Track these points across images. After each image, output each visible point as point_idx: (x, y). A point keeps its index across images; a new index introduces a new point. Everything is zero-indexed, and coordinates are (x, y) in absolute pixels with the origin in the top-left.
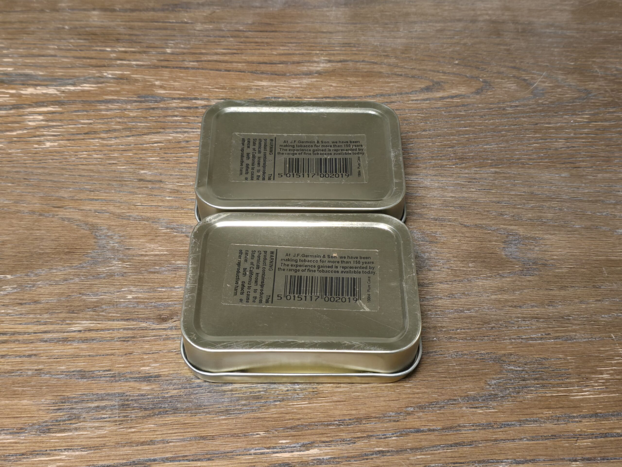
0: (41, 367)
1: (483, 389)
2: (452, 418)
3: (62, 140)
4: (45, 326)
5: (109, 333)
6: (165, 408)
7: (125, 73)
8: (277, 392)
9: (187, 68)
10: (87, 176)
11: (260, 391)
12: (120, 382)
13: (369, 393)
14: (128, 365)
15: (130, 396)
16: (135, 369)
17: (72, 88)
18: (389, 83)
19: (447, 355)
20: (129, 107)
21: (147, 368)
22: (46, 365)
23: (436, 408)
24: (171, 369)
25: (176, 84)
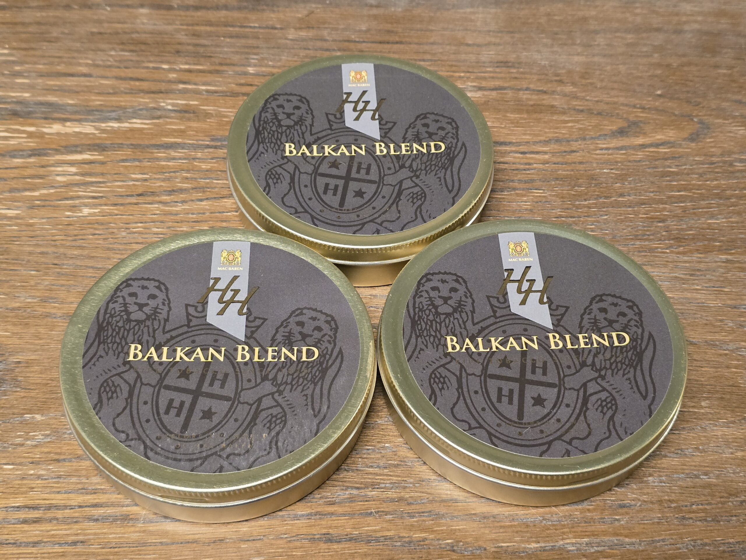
3: (106, 205)
7: (191, 103)
17: (116, 125)
18: (566, 122)
20: (199, 155)
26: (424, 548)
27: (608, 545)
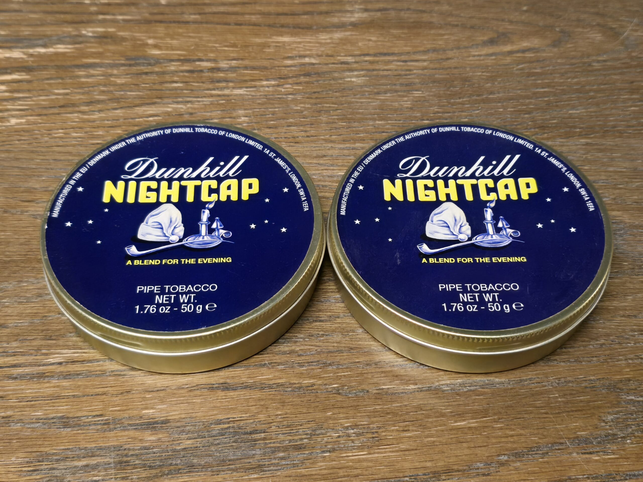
0: (9, 413)
1: (597, 428)
2: (559, 468)
3: (31, 115)
4: (14, 358)
5: (99, 366)
6: (176, 465)
7: (110, 30)
8: (325, 439)
9: (187, 22)
10: (64, 160)
11: (301, 439)
12: (115, 432)
13: (447, 437)
14: (124, 408)
15: (129, 449)
16: (135, 412)
17: (42, 50)
18: (444, 35)
19: (546, 384)
20: (115, 72)
21: (151, 411)
22: (16, 410)
23: (536, 456)
24: (183, 412)
25: (175, 42)
26: (312, 393)
27: (479, 384)
